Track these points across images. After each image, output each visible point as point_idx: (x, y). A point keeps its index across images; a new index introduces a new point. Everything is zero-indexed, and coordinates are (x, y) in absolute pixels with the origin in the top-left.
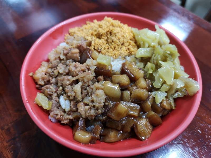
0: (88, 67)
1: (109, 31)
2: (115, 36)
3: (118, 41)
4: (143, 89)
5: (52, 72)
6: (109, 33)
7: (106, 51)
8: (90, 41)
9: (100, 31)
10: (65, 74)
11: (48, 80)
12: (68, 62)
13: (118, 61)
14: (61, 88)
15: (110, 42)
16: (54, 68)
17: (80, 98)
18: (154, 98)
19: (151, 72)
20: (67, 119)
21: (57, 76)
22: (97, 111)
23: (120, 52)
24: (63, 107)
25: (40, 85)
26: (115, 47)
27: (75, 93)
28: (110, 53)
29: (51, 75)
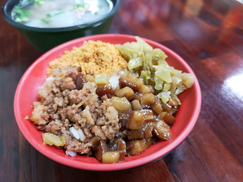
0: (88, 91)
1: (94, 53)
2: (102, 55)
3: (107, 59)
4: (148, 93)
5: (49, 109)
6: (95, 54)
7: (98, 71)
8: (79, 67)
9: (86, 55)
10: (66, 105)
11: (49, 117)
12: (64, 93)
13: (113, 78)
14: (67, 120)
15: (100, 63)
16: (50, 103)
17: (92, 122)
18: (161, 99)
19: (148, 78)
20: (86, 148)
21: (57, 110)
22: (115, 128)
23: (113, 69)
24: (77, 137)
25: (41, 125)
26: (106, 66)
27: (86, 118)
28: (103, 73)
29: (50, 112)
